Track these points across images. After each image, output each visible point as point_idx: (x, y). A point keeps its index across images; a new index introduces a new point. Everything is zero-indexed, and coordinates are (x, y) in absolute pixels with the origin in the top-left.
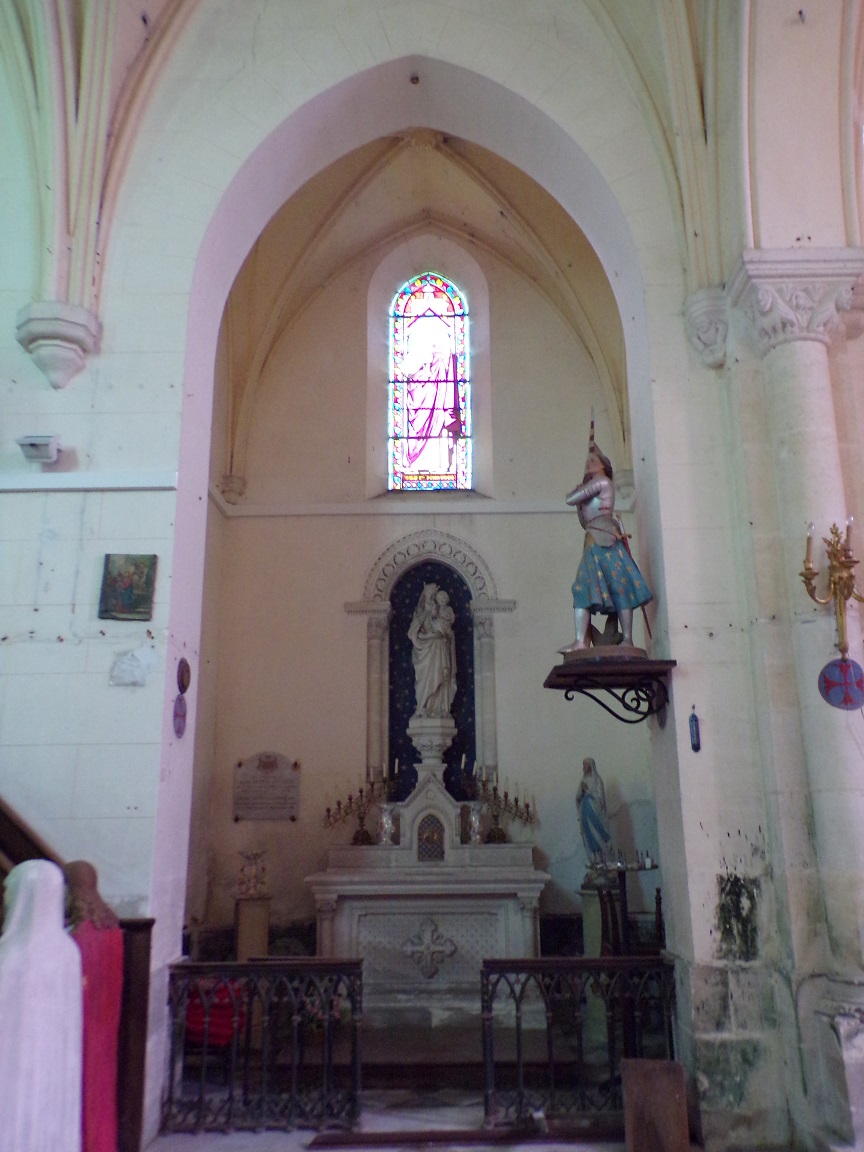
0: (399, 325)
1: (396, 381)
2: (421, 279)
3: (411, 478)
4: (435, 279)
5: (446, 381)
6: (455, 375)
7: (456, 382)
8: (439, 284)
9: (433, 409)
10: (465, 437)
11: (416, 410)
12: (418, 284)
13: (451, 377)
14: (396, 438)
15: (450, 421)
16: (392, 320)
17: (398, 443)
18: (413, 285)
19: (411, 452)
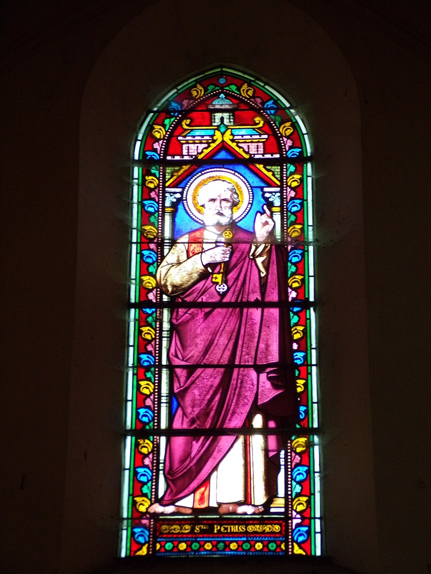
0: (152, 182)
1: (142, 304)
2: (204, 83)
3: (176, 528)
4: (239, 84)
5: (261, 304)
6: (283, 293)
7: (284, 306)
8: (246, 92)
9: (230, 367)
10: (307, 432)
11: (191, 369)
12: (198, 92)
13: (273, 296)
14: (141, 432)
15: (268, 391)
16: (137, 172)
17: (147, 446)
18: (187, 94)
19: (176, 464)
